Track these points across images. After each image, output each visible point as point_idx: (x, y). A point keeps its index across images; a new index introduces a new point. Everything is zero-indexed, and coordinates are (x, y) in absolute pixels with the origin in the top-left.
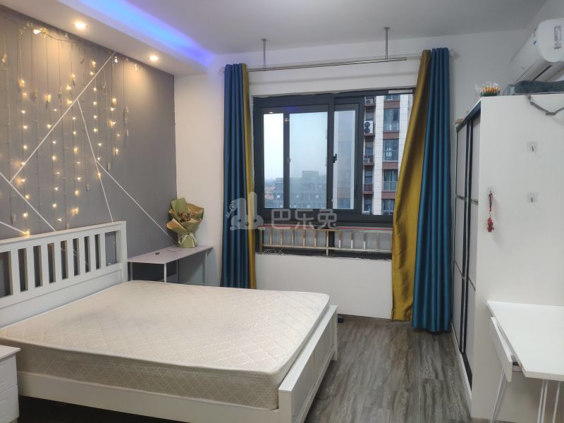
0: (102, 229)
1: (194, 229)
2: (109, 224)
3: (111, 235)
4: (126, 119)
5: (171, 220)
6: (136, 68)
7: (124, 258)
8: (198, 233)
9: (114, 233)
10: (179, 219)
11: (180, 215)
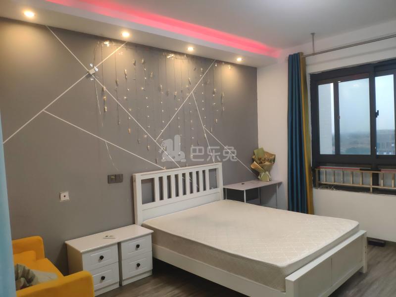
0: (207, 168)
1: (269, 169)
2: (212, 164)
3: (213, 171)
4: (223, 100)
5: (253, 162)
6: (230, 68)
7: (221, 186)
8: (272, 172)
9: (215, 170)
10: (258, 162)
11: (260, 159)
